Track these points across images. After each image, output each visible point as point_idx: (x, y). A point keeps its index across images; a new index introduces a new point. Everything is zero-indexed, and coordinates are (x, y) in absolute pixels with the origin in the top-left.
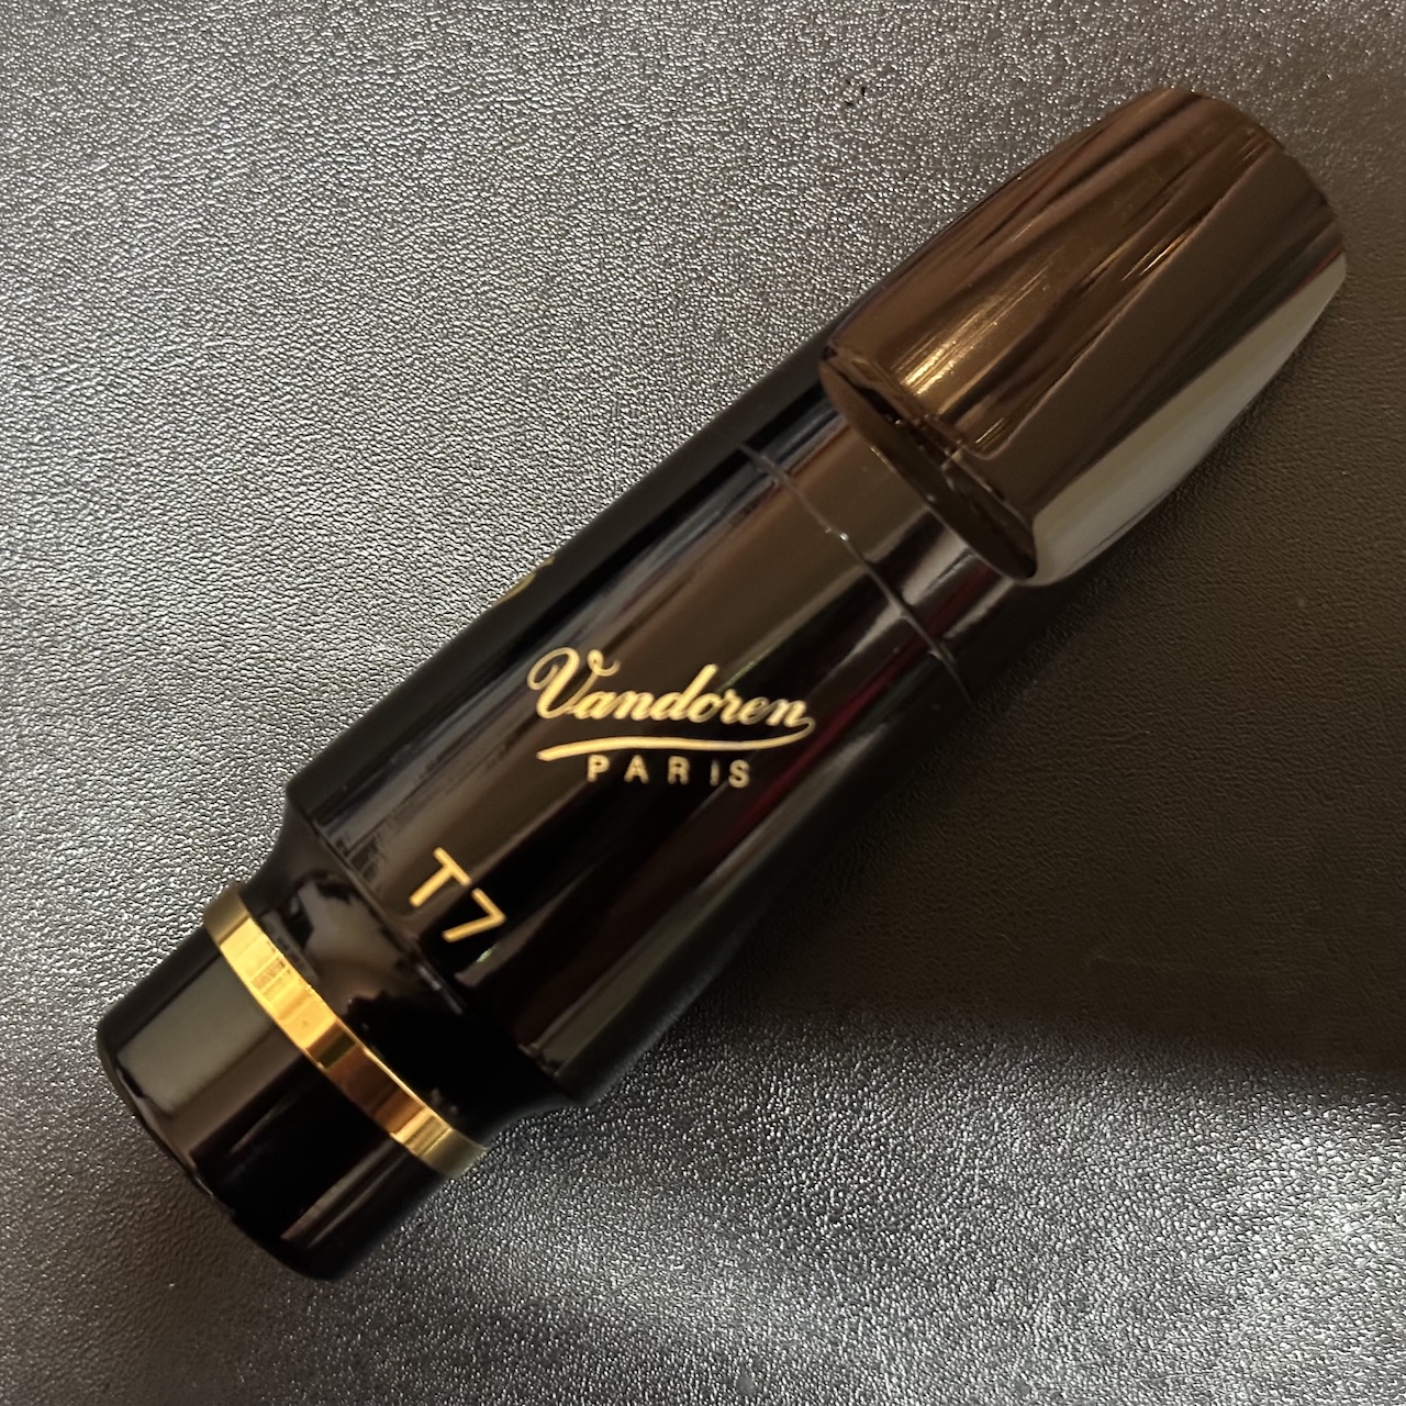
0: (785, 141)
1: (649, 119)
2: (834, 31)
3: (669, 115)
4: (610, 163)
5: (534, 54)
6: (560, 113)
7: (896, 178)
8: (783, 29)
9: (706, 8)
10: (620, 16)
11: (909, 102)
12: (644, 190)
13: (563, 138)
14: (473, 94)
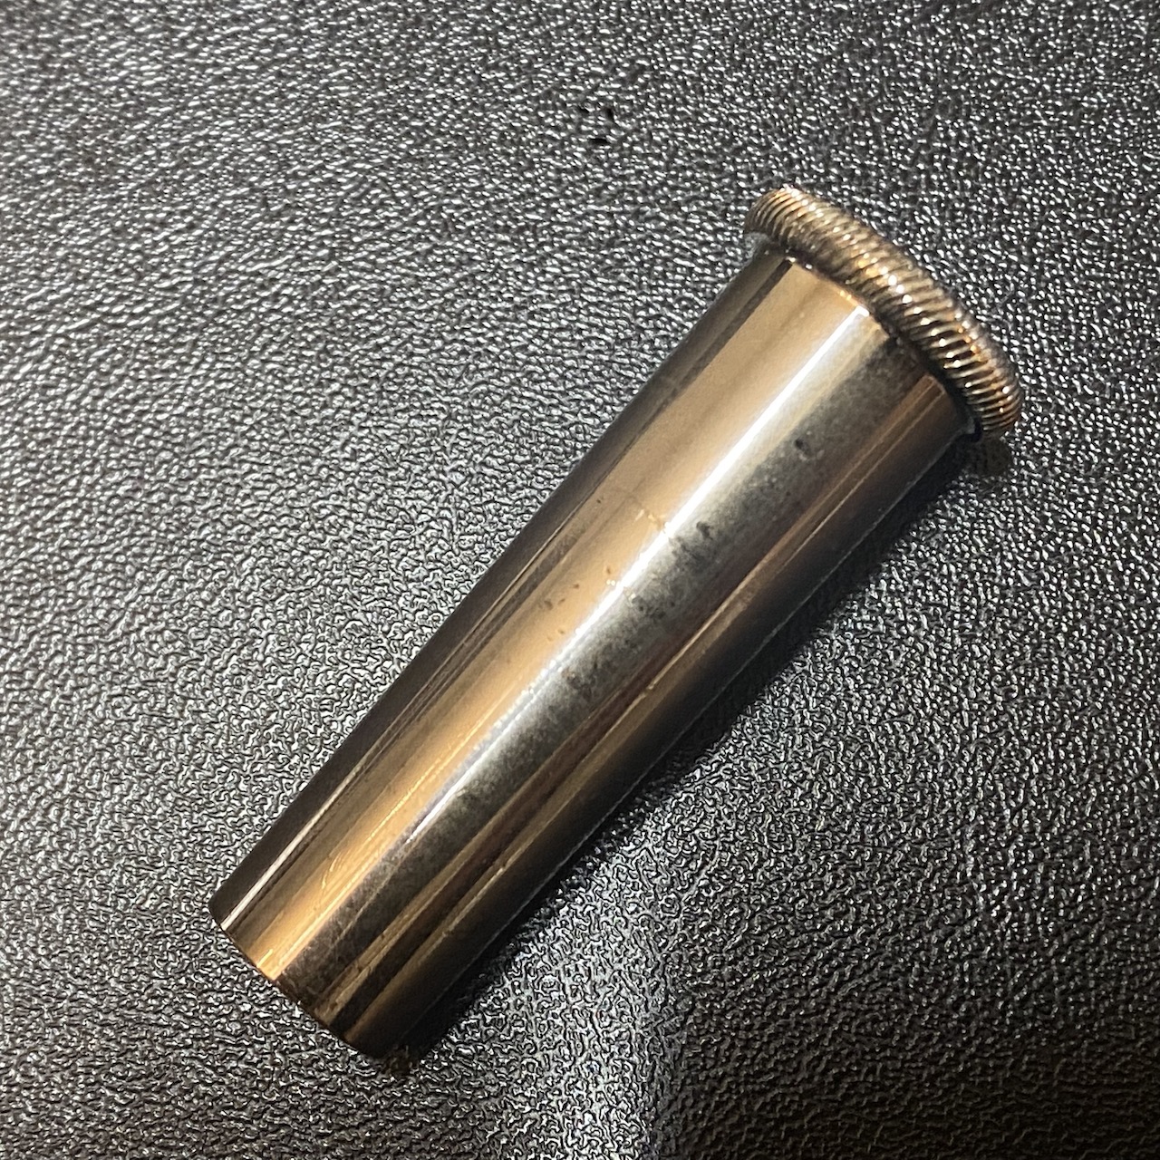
0: (521, 230)
1: (301, 275)
2: (532, 47)
3: (331, 257)
4: (265, 362)
5: (89, 247)
6: (161, 317)
7: (711, 220)
8: (455, 73)
9: (326, 86)
10: (201, 144)
11: (686, 103)
12: (332, 381)
13: (179, 351)
14: (20, 339)
